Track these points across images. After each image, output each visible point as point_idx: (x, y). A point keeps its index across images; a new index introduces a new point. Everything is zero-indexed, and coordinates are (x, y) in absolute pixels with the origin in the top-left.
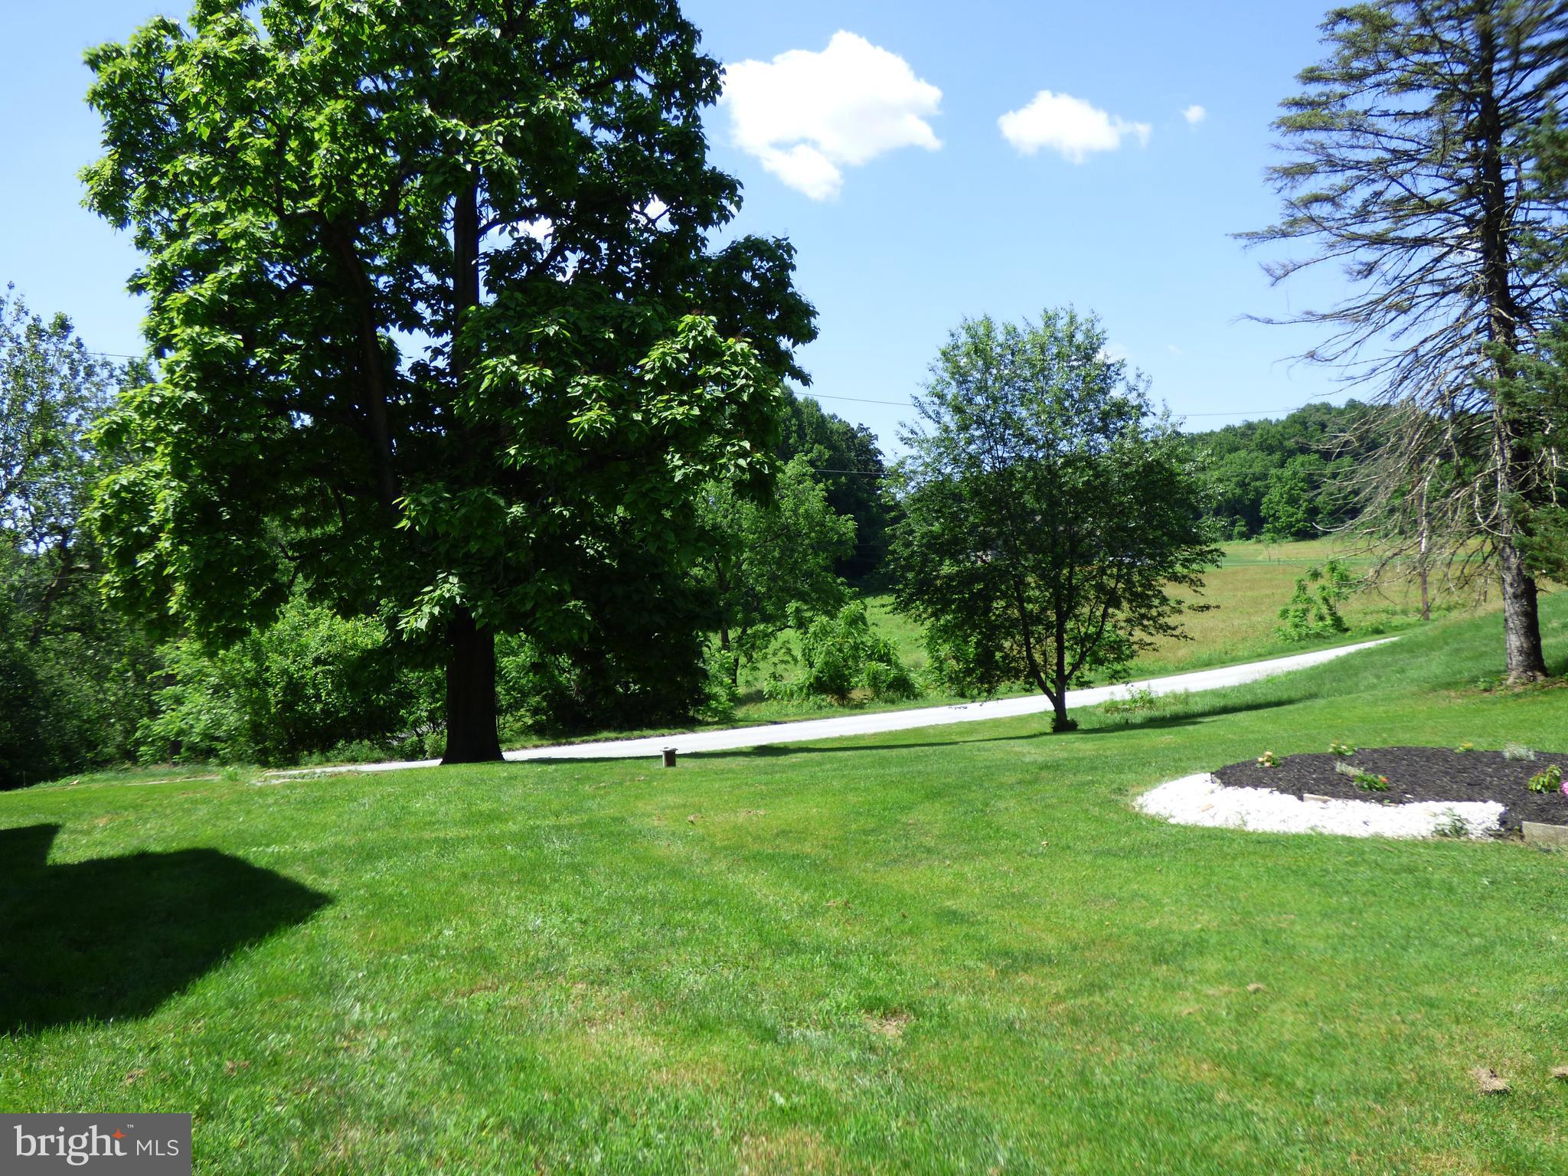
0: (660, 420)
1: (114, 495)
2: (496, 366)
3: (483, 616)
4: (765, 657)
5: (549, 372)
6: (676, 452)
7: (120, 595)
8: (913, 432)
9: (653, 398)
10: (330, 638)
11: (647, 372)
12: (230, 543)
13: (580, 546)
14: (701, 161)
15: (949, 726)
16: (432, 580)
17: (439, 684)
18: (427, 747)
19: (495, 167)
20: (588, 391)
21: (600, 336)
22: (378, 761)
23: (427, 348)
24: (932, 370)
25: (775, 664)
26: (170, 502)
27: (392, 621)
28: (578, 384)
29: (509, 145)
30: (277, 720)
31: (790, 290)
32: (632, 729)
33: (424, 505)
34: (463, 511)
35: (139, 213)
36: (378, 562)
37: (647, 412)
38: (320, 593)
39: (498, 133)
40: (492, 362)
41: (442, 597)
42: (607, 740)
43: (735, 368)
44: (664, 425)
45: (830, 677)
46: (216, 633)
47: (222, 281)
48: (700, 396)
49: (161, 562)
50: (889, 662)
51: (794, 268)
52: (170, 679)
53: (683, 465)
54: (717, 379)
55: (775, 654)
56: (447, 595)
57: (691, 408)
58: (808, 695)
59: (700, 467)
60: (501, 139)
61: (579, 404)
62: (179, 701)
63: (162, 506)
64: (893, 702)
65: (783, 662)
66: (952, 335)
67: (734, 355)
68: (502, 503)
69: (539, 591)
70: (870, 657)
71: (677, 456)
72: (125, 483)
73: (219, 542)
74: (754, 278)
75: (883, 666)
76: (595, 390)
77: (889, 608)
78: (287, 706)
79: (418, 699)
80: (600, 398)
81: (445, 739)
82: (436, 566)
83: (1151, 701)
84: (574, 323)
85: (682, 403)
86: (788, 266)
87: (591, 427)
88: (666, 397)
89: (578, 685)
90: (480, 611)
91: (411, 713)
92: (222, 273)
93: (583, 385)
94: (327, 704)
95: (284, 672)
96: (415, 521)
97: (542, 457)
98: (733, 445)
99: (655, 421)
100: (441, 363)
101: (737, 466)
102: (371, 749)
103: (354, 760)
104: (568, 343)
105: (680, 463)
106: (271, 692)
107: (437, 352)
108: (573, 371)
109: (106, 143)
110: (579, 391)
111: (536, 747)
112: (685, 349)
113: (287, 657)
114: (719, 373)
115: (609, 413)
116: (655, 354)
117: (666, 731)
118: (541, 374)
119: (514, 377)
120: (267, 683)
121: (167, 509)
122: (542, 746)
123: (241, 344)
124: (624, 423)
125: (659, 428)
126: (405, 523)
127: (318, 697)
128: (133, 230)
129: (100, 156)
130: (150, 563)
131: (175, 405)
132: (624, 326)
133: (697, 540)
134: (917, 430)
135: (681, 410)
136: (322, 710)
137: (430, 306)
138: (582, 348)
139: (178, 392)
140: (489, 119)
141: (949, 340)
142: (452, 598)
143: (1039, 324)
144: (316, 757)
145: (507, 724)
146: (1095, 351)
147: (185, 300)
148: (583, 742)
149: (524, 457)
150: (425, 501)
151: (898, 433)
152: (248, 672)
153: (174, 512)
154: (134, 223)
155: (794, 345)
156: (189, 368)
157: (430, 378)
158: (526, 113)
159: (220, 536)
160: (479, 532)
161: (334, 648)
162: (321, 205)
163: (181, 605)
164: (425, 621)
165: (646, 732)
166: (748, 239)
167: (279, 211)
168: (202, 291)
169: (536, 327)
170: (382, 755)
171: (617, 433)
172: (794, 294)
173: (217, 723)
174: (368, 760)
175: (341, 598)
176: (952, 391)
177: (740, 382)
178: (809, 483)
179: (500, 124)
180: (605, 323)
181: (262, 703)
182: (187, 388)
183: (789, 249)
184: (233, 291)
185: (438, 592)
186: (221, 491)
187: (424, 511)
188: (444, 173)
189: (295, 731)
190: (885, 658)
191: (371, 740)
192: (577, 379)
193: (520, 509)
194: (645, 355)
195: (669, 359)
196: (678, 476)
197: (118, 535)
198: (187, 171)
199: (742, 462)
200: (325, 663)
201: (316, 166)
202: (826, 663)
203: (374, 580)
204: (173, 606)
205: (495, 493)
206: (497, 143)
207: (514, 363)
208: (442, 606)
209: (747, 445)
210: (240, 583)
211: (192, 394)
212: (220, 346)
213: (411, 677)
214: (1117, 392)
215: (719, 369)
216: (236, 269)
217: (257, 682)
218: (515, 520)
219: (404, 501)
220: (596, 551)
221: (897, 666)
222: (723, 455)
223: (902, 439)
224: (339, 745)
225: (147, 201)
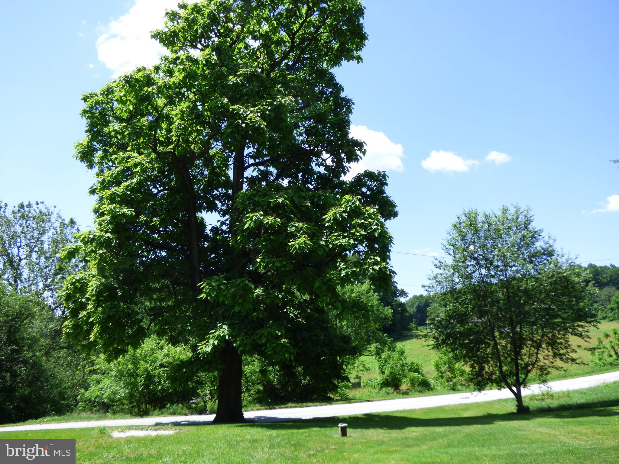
0: (333, 245)
1: (73, 284)
2: (253, 217)
3: (240, 346)
4: (354, 368)
5: (279, 220)
6: (342, 261)
7: (71, 331)
8: (440, 262)
9: (330, 234)
10: (167, 355)
11: (327, 222)
12: (120, 307)
13: (287, 312)
14: (347, 133)
15: (455, 406)
16: (215, 327)
17: (215, 378)
18: (208, 408)
19: (257, 125)
20: (298, 230)
21: (304, 204)
22: (186, 415)
23: (218, 221)
24: (449, 233)
25: (358, 371)
26: (95, 286)
27: (194, 348)
28: (293, 226)
29: (263, 117)
30: (142, 393)
31: (384, 195)
32: (303, 402)
33: (213, 286)
34: (233, 290)
35: (99, 163)
36: (189, 318)
37: (326, 241)
38: (162, 333)
39: (258, 112)
40: (251, 215)
41: (219, 335)
42: (291, 407)
43: (371, 220)
44: (336, 248)
45: (392, 379)
46: (112, 351)
47: (129, 186)
48: (354, 234)
49: (89, 315)
50: (419, 372)
51: (387, 185)
52: (94, 372)
53: (346, 268)
54: (361, 226)
55: (358, 367)
56: (222, 335)
57: (349, 240)
58: (381, 387)
59: (354, 269)
60: (259, 114)
61: (294, 236)
62: (98, 382)
63: (91, 288)
64: (421, 392)
65: (361, 370)
66: (458, 218)
67: (369, 214)
68: (253, 286)
69: (269, 333)
70: (410, 370)
71: (342, 264)
72: (78, 278)
73: (115, 305)
74: (368, 189)
75: (417, 374)
76: (301, 229)
77: (431, 347)
78: (146, 386)
79: (204, 384)
80: (304, 233)
81: (217, 404)
82: (217, 320)
83: (552, 396)
84: (291, 198)
85: (344, 237)
86: (384, 184)
87: (300, 247)
88: (336, 234)
89: (278, 380)
90: (238, 343)
91: (202, 392)
92: (129, 182)
93: (295, 227)
94: (164, 386)
95: (146, 369)
96: (208, 294)
97: (274, 263)
98: (371, 259)
99: (331, 246)
100: (224, 228)
101: (373, 269)
102: (182, 408)
103: (174, 414)
104: (288, 207)
105: (344, 267)
106: (139, 379)
107: (223, 223)
108: (290, 220)
109: (86, 131)
110: (293, 229)
111: (258, 410)
112: (345, 211)
113: (148, 363)
114: (363, 223)
115: (309, 240)
116: (331, 213)
117: (318, 404)
118: (275, 221)
119: (261, 222)
120: (137, 375)
121: (93, 290)
122: (261, 409)
123: (134, 213)
124: (315, 246)
125: (332, 250)
126: (203, 296)
127: (160, 382)
128: (96, 170)
129: (84, 138)
130: (85, 316)
131: (100, 239)
132: (315, 200)
133: (352, 307)
134: (442, 261)
135: (344, 240)
136: (162, 389)
137: (221, 202)
138: (295, 210)
139: (103, 233)
140: (254, 106)
141: (457, 220)
142: (224, 336)
143: (499, 213)
144: (156, 412)
145: (246, 397)
146: (529, 224)
147: (110, 193)
148: (280, 408)
149: (264, 262)
150: (214, 284)
151: (433, 262)
152: (130, 370)
153: (96, 291)
154: (97, 167)
155: (385, 221)
156: (110, 223)
157: (219, 234)
158: (271, 104)
159: (116, 303)
160: (240, 301)
161: (171, 360)
162: (174, 149)
163: (96, 336)
164: (210, 348)
165: (309, 404)
166: (366, 171)
167: (155, 151)
168: (119, 190)
169: (272, 199)
170: (187, 412)
171: (312, 251)
172: (386, 197)
173: (115, 393)
174: (180, 414)
175: (172, 335)
176: (459, 243)
177: (374, 227)
178: (371, 293)
179: (258, 109)
180: (305, 199)
181: (134, 385)
182: (106, 232)
183: (384, 176)
184: (133, 190)
185: (217, 333)
186: (119, 281)
187: (213, 289)
188: (232, 128)
189: (149, 398)
190: (417, 371)
191: (182, 404)
192: (293, 223)
193: (261, 291)
194: (326, 214)
195: (338, 215)
196: (343, 273)
197: (72, 303)
198: (115, 130)
199: (376, 268)
200: (165, 367)
201: (173, 130)
202: (391, 373)
203: (187, 326)
204: (92, 337)
205: (249, 281)
206: (258, 116)
207: (261, 215)
208: (219, 340)
209: (378, 259)
210: (122, 327)
211: (108, 235)
212: (123, 214)
213: (203, 375)
214: (539, 245)
215: (363, 221)
216: (135, 180)
217: (133, 375)
218: (258, 296)
219: (203, 285)
220: (295, 315)
221: (423, 376)
222: (365, 264)
223: (435, 265)
224: (168, 406)
225: (102, 158)
